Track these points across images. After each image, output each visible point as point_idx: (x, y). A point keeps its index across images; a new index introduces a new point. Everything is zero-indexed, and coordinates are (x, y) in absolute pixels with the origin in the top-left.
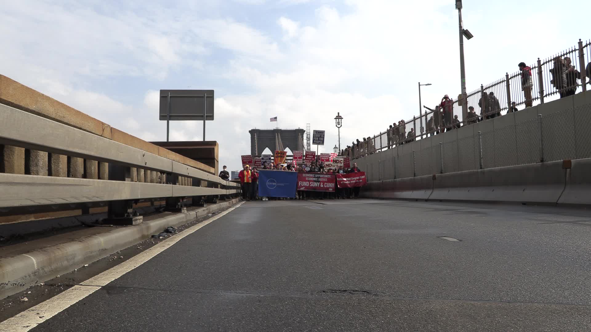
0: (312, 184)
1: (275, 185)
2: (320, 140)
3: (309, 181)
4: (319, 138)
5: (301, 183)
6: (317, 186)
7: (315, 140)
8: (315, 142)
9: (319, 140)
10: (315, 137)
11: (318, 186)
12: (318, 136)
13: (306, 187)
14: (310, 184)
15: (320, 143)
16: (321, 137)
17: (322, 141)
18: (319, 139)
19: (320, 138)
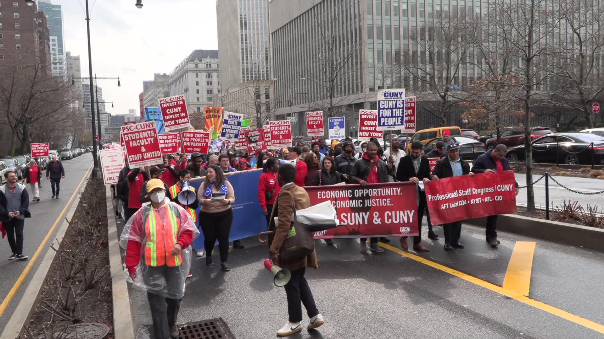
2: (395, 117)
4: (392, 109)
7: (383, 117)
8: (384, 123)
9: (392, 117)
10: (384, 108)
12: (391, 105)
15: (395, 123)
16: (396, 108)
17: (399, 118)
18: (392, 112)
19: (394, 110)
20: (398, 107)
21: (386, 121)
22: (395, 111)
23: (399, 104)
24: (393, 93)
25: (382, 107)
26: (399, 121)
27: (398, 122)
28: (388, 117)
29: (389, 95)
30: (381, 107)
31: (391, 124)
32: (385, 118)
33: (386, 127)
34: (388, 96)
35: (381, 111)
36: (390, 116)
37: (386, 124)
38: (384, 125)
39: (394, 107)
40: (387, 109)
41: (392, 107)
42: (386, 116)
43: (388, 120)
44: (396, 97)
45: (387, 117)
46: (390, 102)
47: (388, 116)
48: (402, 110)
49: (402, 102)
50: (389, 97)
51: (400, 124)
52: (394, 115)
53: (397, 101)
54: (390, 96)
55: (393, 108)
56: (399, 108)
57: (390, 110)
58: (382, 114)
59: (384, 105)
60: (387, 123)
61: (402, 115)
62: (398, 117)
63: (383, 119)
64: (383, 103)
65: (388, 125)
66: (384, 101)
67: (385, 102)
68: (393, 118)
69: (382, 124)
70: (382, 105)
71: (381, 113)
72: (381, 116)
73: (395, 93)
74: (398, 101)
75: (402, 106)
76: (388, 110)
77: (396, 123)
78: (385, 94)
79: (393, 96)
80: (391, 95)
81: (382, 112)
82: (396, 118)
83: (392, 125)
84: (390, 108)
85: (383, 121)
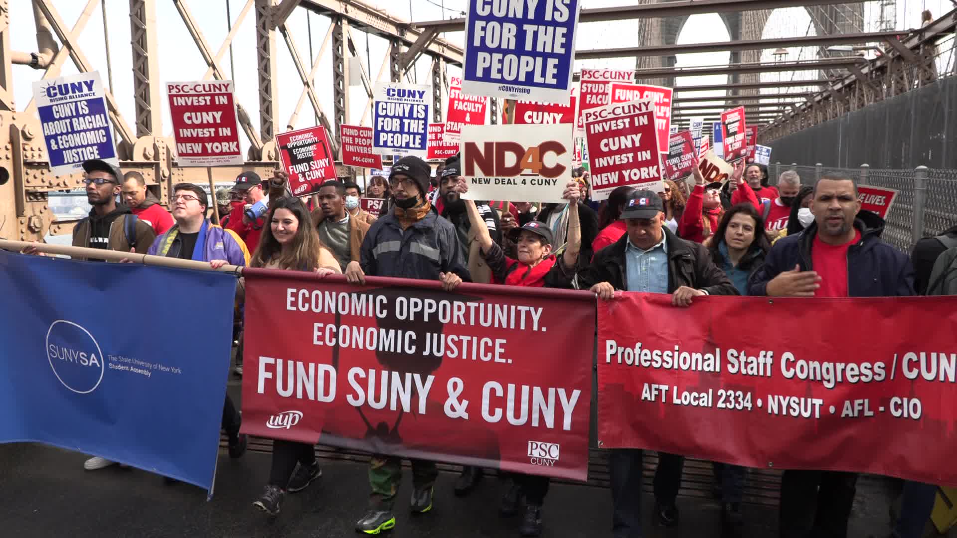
2: (534, 54)
8: (487, 71)
9: (519, 51)
15: (530, 75)
17: (552, 61)
18: (520, 36)
19: (529, 29)
20: (548, 17)
21: (496, 66)
22: (536, 34)
23: (555, 9)
26: (551, 70)
27: (544, 75)
28: (506, 52)
30: (480, 10)
31: (512, 78)
32: (491, 51)
36: (512, 46)
37: (494, 75)
39: (531, 16)
40: (501, 21)
42: (495, 45)
43: (501, 61)
48: (564, 30)
52: (528, 47)
56: (554, 23)
57: (513, 27)
58: (483, 39)
60: (500, 71)
61: (562, 51)
62: (545, 56)
63: (487, 55)
65: (503, 81)
68: (524, 59)
69: (479, 73)
71: (478, 34)
72: (477, 43)
76: (506, 25)
77: (538, 79)
81: (484, 29)
82: (539, 60)
84: (514, 20)
85: (487, 65)
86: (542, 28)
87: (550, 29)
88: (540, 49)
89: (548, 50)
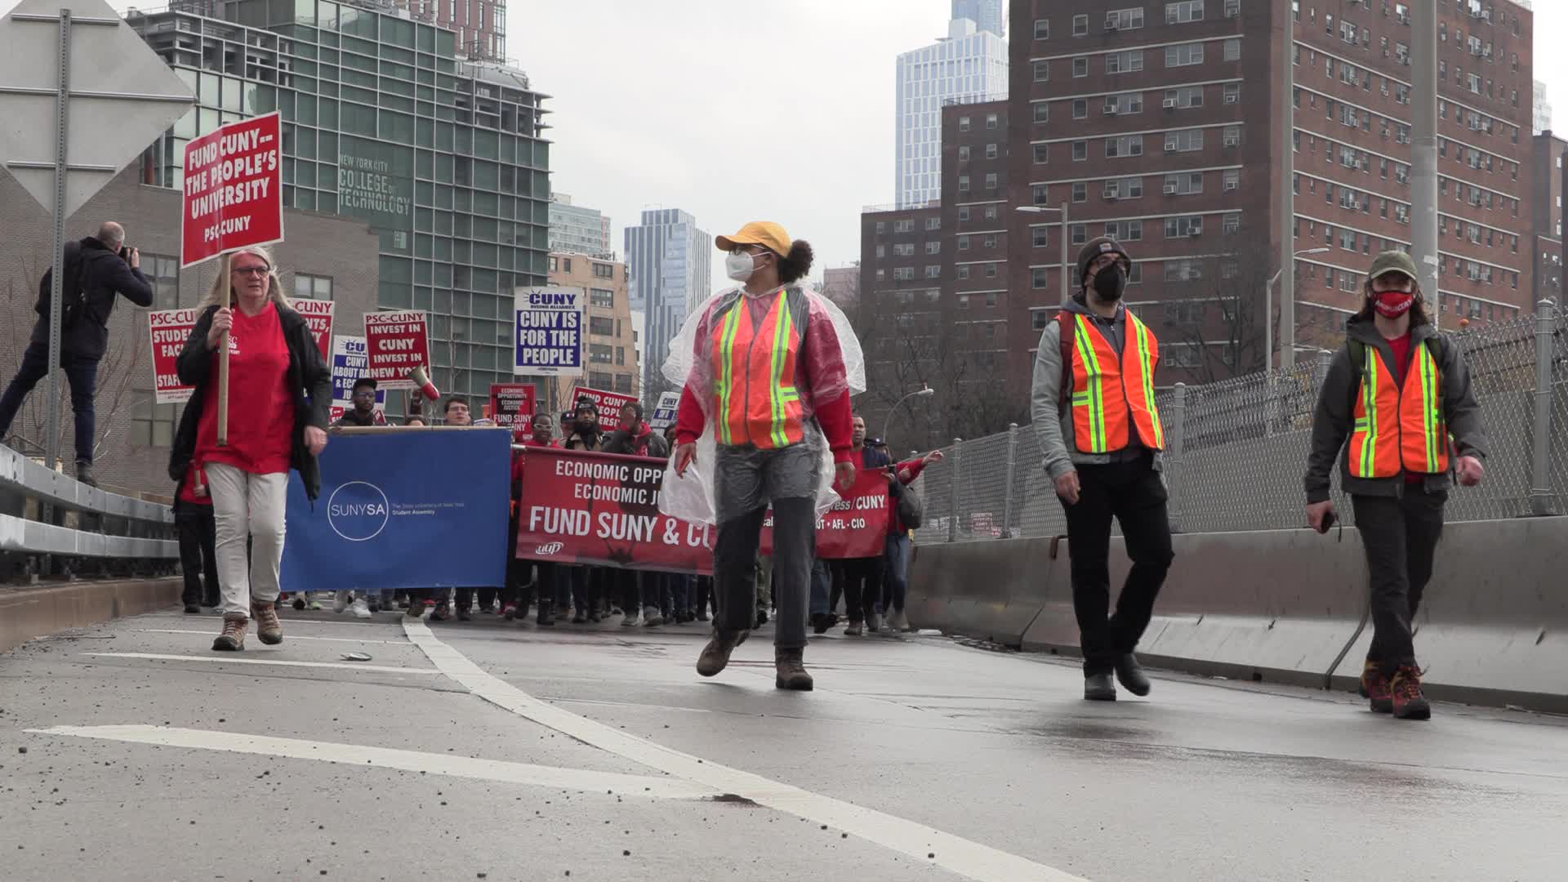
0: (610, 523)
1: (381, 516)
2: (558, 347)
3: (593, 507)
4: (547, 330)
5: (541, 514)
6: (638, 538)
7: (527, 345)
8: (530, 360)
9: (549, 346)
10: (529, 328)
11: (649, 539)
12: (545, 322)
13: (568, 539)
14: (595, 525)
15: (557, 360)
16: (559, 326)
17: (569, 351)
18: (549, 337)
19: (554, 333)
20: (564, 325)
21: (535, 356)
22: (558, 336)
23: (568, 321)
24: (550, 296)
25: (527, 325)
26: (569, 356)
27: (565, 359)
28: (541, 347)
29: (540, 299)
30: (522, 324)
31: (546, 362)
32: (531, 347)
33: (537, 367)
34: (538, 302)
35: (523, 332)
36: (544, 344)
37: (535, 361)
38: (530, 362)
39: (554, 325)
40: (536, 329)
41: (547, 325)
42: (534, 344)
43: (538, 353)
44: (559, 304)
45: (536, 346)
46: (542, 314)
47: (539, 344)
48: (575, 332)
49: (575, 315)
50: (541, 304)
51: (572, 363)
52: (554, 343)
53: (561, 314)
54: (544, 301)
55: (551, 328)
56: (568, 329)
57: (544, 333)
58: (526, 341)
59: (529, 319)
60: (538, 359)
61: (575, 344)
62: (565, 348)
63: (529, 350)
64: (528, 317)
65: (540, 364)
66: (529, 312)
67: (532, 313)
68: (552, 351)
69: (525, 361)
70: (526, 319)
71: (523, 338)
72: (522, 343)
73: (556, 296)
74: (564, 315)
75: (575, 325)
76: (540, 332)
77: (561, 361)
78: (532, 297)
79: (550, 301)
80: (547, 299)
81: (526, 334)
82: (562, 351)
83: (548, 364)
84: (544, 328)
85: (529, 356)
86: (561, 332)
87: (567, 332)
88: (561, 344)
89: (566, 344)
